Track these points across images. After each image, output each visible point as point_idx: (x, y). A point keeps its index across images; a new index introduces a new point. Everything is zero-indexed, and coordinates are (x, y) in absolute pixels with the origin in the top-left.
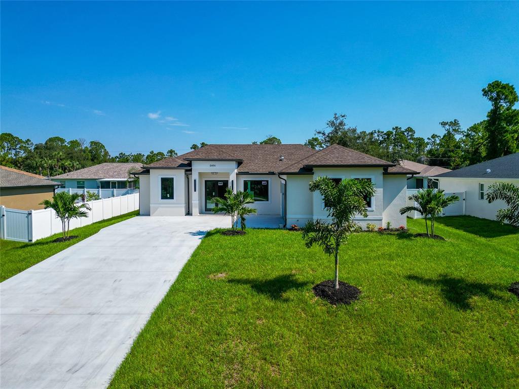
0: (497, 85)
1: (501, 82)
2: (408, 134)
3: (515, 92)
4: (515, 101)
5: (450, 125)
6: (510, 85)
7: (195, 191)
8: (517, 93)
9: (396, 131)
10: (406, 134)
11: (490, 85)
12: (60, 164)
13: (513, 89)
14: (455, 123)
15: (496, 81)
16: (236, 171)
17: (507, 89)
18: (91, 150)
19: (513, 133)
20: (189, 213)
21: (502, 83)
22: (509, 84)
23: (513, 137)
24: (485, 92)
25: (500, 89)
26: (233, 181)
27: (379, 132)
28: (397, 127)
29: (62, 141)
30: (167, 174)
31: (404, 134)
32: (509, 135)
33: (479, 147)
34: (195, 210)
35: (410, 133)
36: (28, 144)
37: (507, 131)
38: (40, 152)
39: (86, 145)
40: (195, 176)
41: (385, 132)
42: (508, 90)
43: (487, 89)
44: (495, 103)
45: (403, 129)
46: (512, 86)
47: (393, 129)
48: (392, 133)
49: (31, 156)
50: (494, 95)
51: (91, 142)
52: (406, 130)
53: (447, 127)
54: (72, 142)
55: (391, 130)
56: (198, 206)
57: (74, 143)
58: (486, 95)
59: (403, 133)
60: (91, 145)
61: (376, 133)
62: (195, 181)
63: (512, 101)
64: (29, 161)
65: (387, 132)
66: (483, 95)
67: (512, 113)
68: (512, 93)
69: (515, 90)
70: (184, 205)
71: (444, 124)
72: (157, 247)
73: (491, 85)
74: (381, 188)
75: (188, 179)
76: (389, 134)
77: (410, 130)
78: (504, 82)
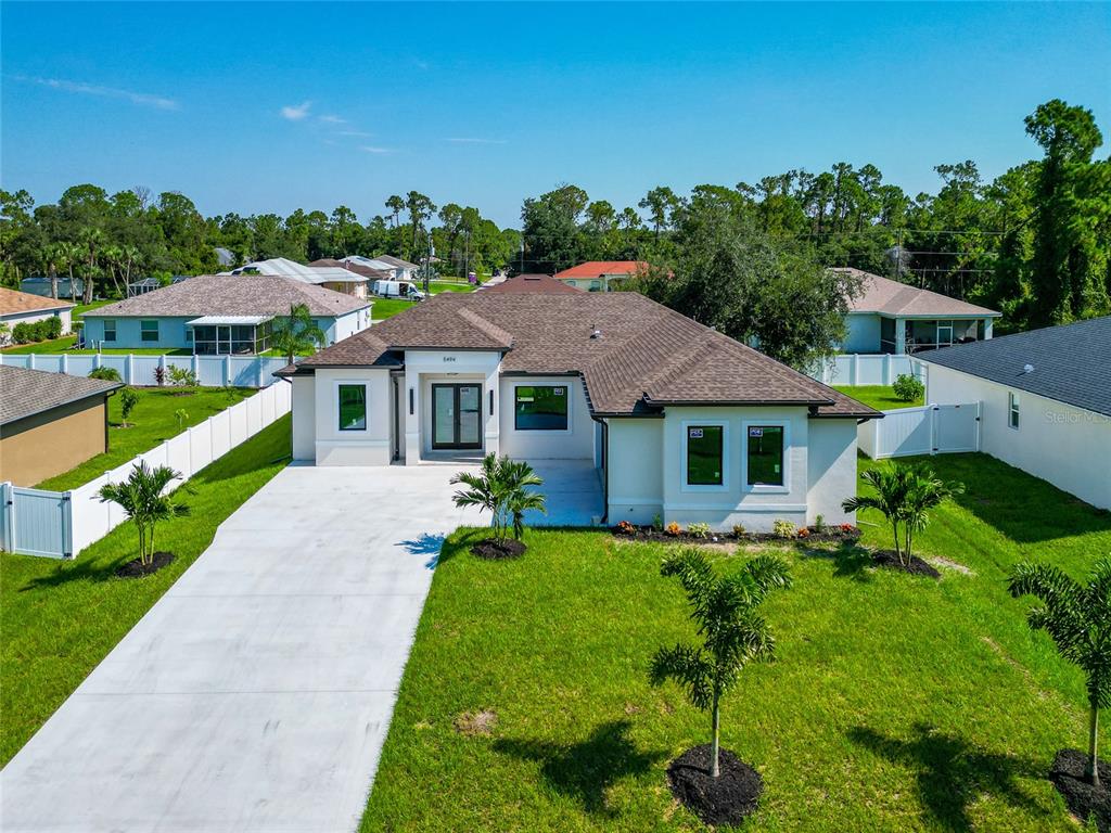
0: (1057, 109)
1: (1065, 103)
2: (866, 179)
3: (1095, 126)
4: (1094, 145)
5: (956, 173)
6: (1085, 110)
7: (412, 413)
8: (1099, 127)
9: (840, 173)
10: (861, 178)
11: (1041, 109)
12: (96, 253)
13: (1091, 119)
14: (968, 169)
15: (1054, 102)
16: (499, 369)
17: (1078, 119)
18: (162, 213)
19: (1089, 216)
20: (398, 458)
21: (1068, 106)
22: (1081, 107)
23: (1089, 224)
24: (1031, 125)
25: (1062, 121)
26: (492, 391)
27: (802, 174)
28: (842, 165)
29: (98, 192)
30: (352, 377)
31: (857, 180)
32: (1080, 220)
33: (1018, 230)
34: (412, 452)
35: (871, 179)
36: (22, 202)
37: (1076, 210)
38: (51, 225)
39: (152, 202)
40: (411, 381)
41: (816, 176)
42: (1081, 120)
43: (1035, 118)
44: (1052, 151)
45: (855, 170)
46: (1090, 112)
47: (835, 167)
48: (831, 177)
49: (31, 235)
50: (1051, 130)
51: (163, 195)
52: (862, 172)
53: (951, 176)
54: (119, 196)
55: (830, 171)
56: (417, 443)
57: (125, 199)
58: (1033, 132)
59: (855, 177)
60: (163, 202)
61: (796, 176)
62: (412, 391)
63: (1089, 146)
64: (26, 246)
65: (821, 176)
66: (1027, 131)
67: (1089, 171)
68: (1087, 128)
69: (1094, 123)
70: (388, 443)
71: (943, 170)
72: (341, 596)
73: (1043, 109)
74: (805, 446)
75: (397, 384)
76: (823, 181)
77: (870, 171)
78: (1071, 104)
